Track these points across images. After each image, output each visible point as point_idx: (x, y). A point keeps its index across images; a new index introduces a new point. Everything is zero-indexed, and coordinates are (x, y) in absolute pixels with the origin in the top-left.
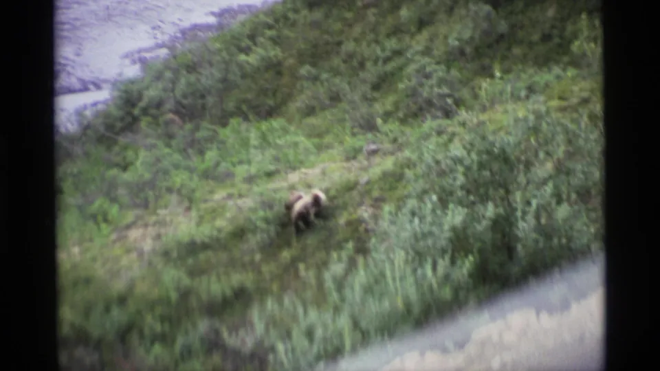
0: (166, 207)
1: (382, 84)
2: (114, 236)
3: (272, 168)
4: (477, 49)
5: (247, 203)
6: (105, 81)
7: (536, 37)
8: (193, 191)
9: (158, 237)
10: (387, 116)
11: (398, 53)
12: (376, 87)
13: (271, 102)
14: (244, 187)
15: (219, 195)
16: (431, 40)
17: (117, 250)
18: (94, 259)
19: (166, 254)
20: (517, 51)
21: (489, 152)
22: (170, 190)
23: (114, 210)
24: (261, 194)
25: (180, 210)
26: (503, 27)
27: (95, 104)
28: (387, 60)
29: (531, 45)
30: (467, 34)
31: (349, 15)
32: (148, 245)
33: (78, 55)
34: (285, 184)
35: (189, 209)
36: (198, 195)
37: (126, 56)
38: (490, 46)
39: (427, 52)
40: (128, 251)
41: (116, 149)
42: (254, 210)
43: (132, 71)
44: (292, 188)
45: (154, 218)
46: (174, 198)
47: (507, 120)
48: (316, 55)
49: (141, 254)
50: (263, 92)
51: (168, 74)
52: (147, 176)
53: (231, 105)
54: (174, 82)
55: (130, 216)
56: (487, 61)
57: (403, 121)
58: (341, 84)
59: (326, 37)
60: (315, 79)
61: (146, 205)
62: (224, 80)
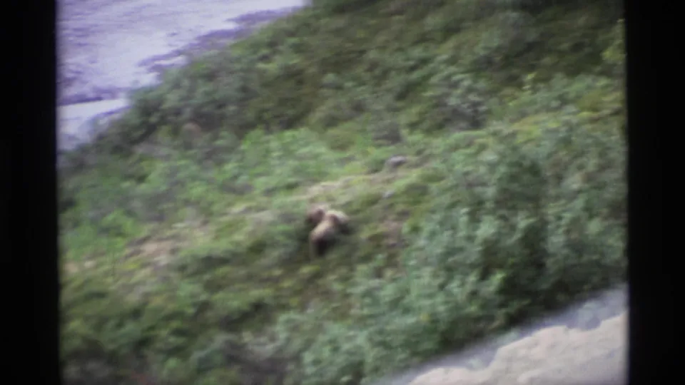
0: (181, 221)
1: (407, 93)
2: (128, 251)
3: (292, 180)
4: (507, 58)
5: (267, 216)
6: (120, 90)
7: (565, 46)
8: (211, 204)
9: (174, 251)
10: (413, 126)
11: (424, 61)
12: (402, 96)
13: (291, 112)
14: (263, 200)
15: (238, 208)
16: (458, 48)
17: (130, 265)
18: (106, 274)
19: (182, 268)
20: (547, 60)
21: (519, 165)
22: (187, 203)
23: (128, 224)
24: (280, 208)
25: (197, 223)
26: (532, 35)
27: (111, 113)
28: (413, 69)
29: (561, 54)
30: (496, 42)
31: (373, 22)
32: (164, 259)
33: (93, 62)
34: (304, 197)
35: (205, 223)
36: (215, 208)
37: (143, 63)
38: (519, 55)
39: (452, 61)
40: (144, 266)
41: (131, 160)
42: (273, 224)
43: (148, 79)
44: (313, 201)
45: (169, 233)
46: (189, 211)
47: (537, 132)
48: (340, 63)
49: (156, 268)
50: (283, 102)
51: (186, 83)
52: (164, 188)
53: (250, 115)
54: (192, 90)
55: (145, 230)
56: (515, 71)
57: (429, 132)
58: (363, 94)
59: (348, 45)
60: (339, 88)
61: (160, 218)
62: (244, 89)
